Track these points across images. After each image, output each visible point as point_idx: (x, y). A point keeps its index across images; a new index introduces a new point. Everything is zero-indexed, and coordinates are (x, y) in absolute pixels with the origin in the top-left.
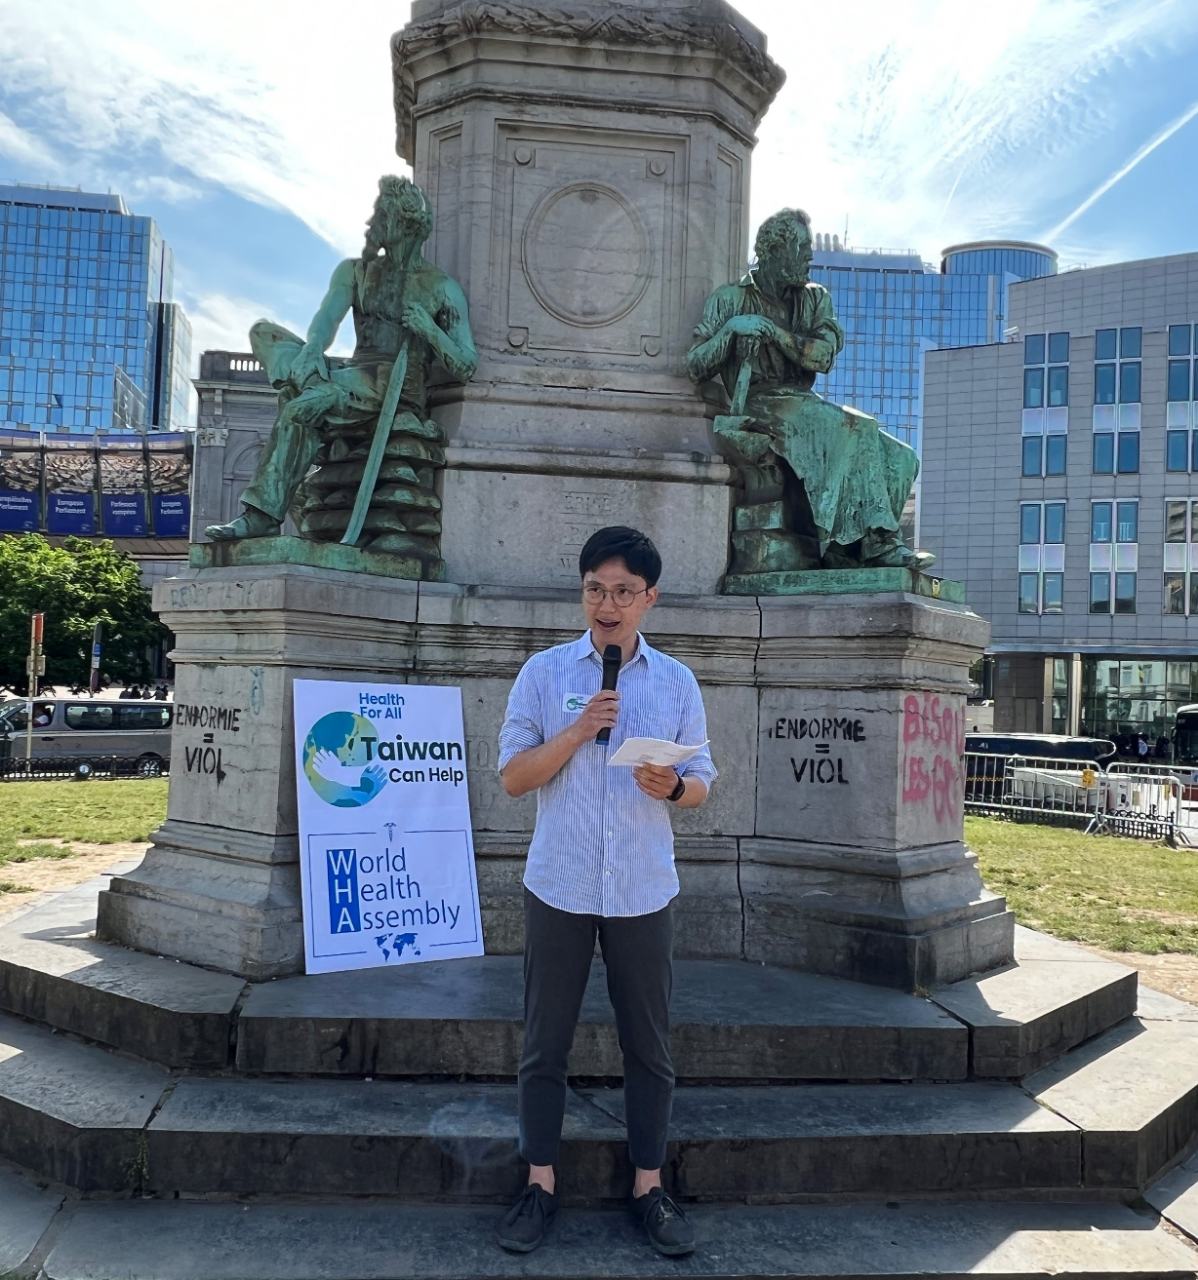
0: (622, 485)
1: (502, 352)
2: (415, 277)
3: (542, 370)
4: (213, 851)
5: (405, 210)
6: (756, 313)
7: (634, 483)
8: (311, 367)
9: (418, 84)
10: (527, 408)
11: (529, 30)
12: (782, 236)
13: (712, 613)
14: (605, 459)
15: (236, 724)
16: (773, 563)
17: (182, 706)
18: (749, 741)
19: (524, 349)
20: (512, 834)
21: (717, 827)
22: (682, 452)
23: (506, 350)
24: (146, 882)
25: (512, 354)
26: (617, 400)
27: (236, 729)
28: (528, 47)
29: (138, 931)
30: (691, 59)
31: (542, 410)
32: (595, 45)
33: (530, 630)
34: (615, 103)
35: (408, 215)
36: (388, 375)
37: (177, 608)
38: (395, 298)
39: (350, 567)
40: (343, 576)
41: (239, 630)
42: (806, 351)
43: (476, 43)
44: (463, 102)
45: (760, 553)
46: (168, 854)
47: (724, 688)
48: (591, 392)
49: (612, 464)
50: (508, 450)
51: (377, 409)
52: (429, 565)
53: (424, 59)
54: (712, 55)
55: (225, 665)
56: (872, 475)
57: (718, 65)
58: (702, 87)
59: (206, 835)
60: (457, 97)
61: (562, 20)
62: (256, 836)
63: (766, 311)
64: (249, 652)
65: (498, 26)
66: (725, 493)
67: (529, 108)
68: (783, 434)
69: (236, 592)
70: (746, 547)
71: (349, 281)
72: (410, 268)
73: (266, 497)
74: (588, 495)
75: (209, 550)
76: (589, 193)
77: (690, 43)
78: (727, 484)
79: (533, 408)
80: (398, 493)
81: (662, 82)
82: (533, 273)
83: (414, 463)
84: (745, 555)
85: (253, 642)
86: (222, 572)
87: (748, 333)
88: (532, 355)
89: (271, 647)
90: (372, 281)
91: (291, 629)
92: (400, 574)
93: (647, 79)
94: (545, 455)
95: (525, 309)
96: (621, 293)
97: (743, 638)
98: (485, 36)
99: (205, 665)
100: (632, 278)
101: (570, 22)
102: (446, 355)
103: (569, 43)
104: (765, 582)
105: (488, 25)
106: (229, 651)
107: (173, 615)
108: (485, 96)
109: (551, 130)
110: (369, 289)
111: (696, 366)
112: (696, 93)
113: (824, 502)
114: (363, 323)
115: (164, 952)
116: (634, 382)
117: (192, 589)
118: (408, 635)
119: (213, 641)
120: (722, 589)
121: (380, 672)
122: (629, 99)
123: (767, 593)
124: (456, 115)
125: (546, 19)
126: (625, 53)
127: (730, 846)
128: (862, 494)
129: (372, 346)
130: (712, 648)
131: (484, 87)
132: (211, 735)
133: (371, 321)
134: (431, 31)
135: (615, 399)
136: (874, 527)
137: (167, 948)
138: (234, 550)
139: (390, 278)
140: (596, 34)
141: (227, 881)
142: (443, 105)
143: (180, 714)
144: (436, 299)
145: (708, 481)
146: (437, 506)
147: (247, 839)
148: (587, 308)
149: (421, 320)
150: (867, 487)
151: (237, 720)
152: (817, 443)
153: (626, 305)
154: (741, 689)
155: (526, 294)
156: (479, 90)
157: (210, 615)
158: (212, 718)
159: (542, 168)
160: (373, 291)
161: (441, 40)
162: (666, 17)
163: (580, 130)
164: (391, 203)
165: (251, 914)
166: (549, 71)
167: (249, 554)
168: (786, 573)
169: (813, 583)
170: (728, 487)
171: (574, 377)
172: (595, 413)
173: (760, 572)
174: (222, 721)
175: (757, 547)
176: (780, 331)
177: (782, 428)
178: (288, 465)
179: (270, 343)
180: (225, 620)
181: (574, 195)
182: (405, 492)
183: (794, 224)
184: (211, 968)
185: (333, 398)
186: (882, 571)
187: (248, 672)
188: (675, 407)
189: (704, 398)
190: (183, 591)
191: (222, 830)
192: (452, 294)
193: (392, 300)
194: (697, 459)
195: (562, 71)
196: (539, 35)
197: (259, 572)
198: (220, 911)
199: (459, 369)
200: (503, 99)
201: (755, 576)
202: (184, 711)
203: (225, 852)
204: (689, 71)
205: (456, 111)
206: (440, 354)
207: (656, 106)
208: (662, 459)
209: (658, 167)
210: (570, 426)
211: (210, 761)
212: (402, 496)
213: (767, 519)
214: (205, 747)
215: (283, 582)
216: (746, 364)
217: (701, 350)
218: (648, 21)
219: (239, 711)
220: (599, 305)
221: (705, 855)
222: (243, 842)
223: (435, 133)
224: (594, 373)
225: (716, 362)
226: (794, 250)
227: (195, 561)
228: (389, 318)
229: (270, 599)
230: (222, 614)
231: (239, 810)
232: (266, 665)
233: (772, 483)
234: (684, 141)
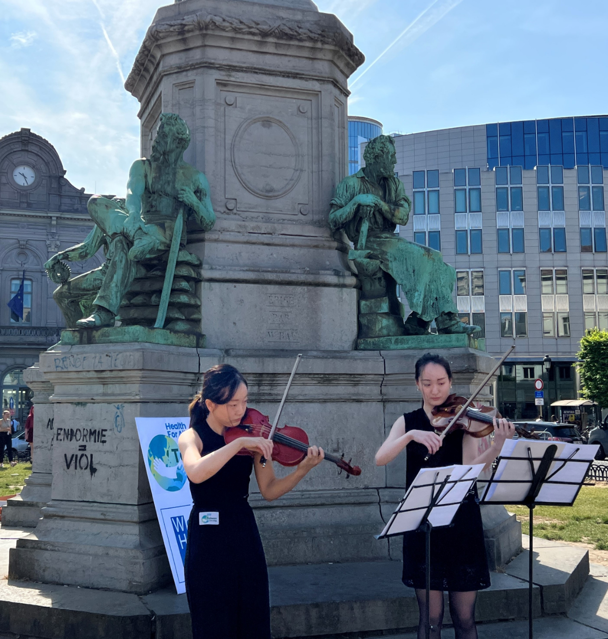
0: (299, 289)
1: (222, 213)
2: (181, 171)
3: (247, 224)
4: (92, 516)
5: (178, 134)
6: (367, 193)
7: (305, 288)
8: (137, 226)
9: (163, 56)
10: (241, 245)
11: (235, 30)
12: (382, 151)
13: (359, 361)
14: (289, 275)
15: (103, 439)
16: (385, 332)
17: (61, 429)
18: (380, 433)
19: (235, 211)
20: (255, 495)
21: (366, 483)
22: (328, 270)
23: (225, 212)
24: (45, 539)
25: (228, 214)
26: (289, 240)
27: (104, 442)
28: (233, 39)
29: (44, 571)
30: (321, 49)
31: (249, 247)
32: (271, 40)
33: (261, 374)
34: (281, 72)
35: (180, 136)
36: (172, 229)
37: (59, 369)
38: (171, 184)
39: (165, 342)
40: (164, 348)
41: (104, 382)
42: (396, 213)
43: (204, 36)
44: (195, 69)
45: (377, 326)
46: (57, 521)
47: (365, 403)
48: (273, 236)
49: (293, 278)
50: (235, 270)
51: (168, 249)
52: (199, 340)
53: (169, 42)
54: (332, 48)
55: (94, 403)
56: (442, 283)
57: (335, 52)
58: (326, 64)
59: (84, 508)
60: (192, 65)
61: (253, 25)
62: (122, 506)
63: (372, 191)
64: (113, 395)
65: (218, 27)
66: (354, 292)
67: (233, 73)
68: (388, 260)
69: (105, 359)
70: (368, 323)
71: (143, 172)
72: (178, 166)
73: (111, 301)
74: (281, 295)
75: (77, 334)
76: (267, 122)
77: (321, 41)
78: (354, 288)
79: (244, 245)
80: (181, 297)
81: (305, 61)
82: (239, 168)
83: (187, 279)
84: (368, 328)
85: (116, 389)
86: (88, 348)
87: (368, 204)
88: (239, 215)
89: (129, 392)
90: (156, 173)
91: (143, 381)
92: (187, 345)
93: (297, 59)
94: (256, 273)
95: (235, 189)
96: (286, 180)
97: (375, 374)
98: (210, 32)
99: (78, 404)
100: (293, 171)
101: (259, 26)
102: (202, 217)
103: (256, 38)
104: (382, 343)
105: (212, 26)
106: (97, 395)
107: (54, 374)
108: (210, 66)
109: (246, 86)
110: (155, 178)
111: (335, 222)
112: (323, 68)
113: (416, 298)
114: (150, 197)
115: (66, 582)
116: (297, 230)
117: (71, 358)
118: (193, 380)
119: (84, 389)
120: (356, 347)
121: (181, 402)
122: (289, 70)
123: (385, 349)
124: (191, 76)
125: (245, 24)
126: (285, 44)
127: (374, 494)
128: (437, 293)
129: (156, 211)
130: (357, 381)
131: (209, 61)
132: (85, 446)
133: (156, 196)
134: (176, 27)
135: (288, 240)
136: (446, 312)
137: (69, 580)
138: (97, 334)
139: (167, 172)
140: (271, 33)
141: (107, 535)
142: (181, 70)
143: (59, 434)
144: (194, 184)
145: (344, 286)
146: (199, 304)
147: (116, 508)
148: (268, 188)
149: (190, 197)
150: (440, 290)
151: (104, 436)
152: (409, 266)
153: (290, 186)
154: (374, 403)
155: (235, 180)
156: (206, 63)
157: (84, 373)
158: (85, 436)
159: (241, 108)
160: (157, 179)
161: (182, 32)
162: (308, 25)
163: (262, 87)
164: (170, 130)
165: (132, 553)
166: (244, 53)
167: (108, 337)
168: (395, 337)
169: (412, 343)
170: (355, 289)
171: (265, 227)
172: (278, 248)
173: (379, 337)
174: (93, 438)
175: (375, 322)
176: (382, 203)
177: (386, 256)
178: (122, 282)
179: (105, 210)
180: (96, 376)
181: (259, 123)
182: (185, 296)
183: (388, 144)
184: (106, 589)
185: (152, 244)
186: (453, 336)
187: (112, 407)
188: (321, 244)
189: (335, 239)
190: (64, 360)
191: (95, 504)
192: (203, 182)
193: (169, 184)
194: (337, 273)
195: (251, 53)
196: (240, 33)
197: (119, 347)
198: (107, 554)
199: (207, 224)
200: (220, 68)
201: (376, 339)
202: (62, 432)
203: (102, 517)
204: (319, 55)
205: (190, 73)
206: (198, 216)
207: (303, 74)
208: (319, 274)
209: (303, 109)
210: (265, 256)
211: (84, 461)
212: (184, 299)
213: (380, 307)
214: (79, 453)
215: (141, 353)
216: (366, 221)
217: (339, 213)
218: (300, 28)
219: (106, 430)
220: (275, 186)
221: (362, 500)
222: (114, 510)
223: (176, 85)
224: (276, 225)
225: (348, 219)
226: (388, 158)
227: (66, 340)
228: (167, 195)
229: (132, 363)
230: (94, 373)
231: (108, 490)
232: (125, 402)
233: (379, 287)
234: (317, 94)
